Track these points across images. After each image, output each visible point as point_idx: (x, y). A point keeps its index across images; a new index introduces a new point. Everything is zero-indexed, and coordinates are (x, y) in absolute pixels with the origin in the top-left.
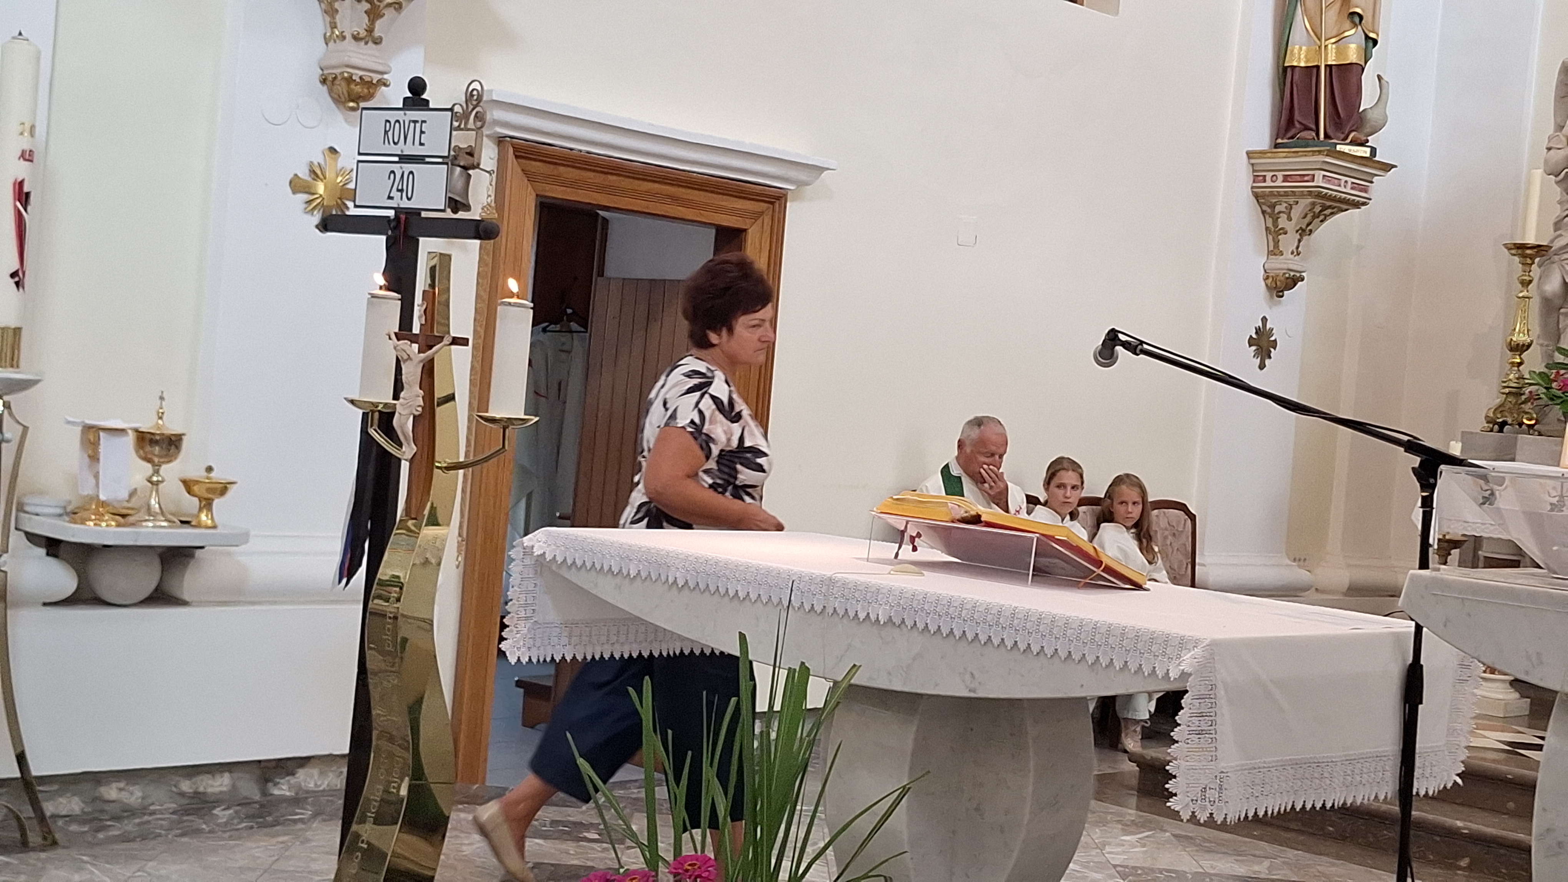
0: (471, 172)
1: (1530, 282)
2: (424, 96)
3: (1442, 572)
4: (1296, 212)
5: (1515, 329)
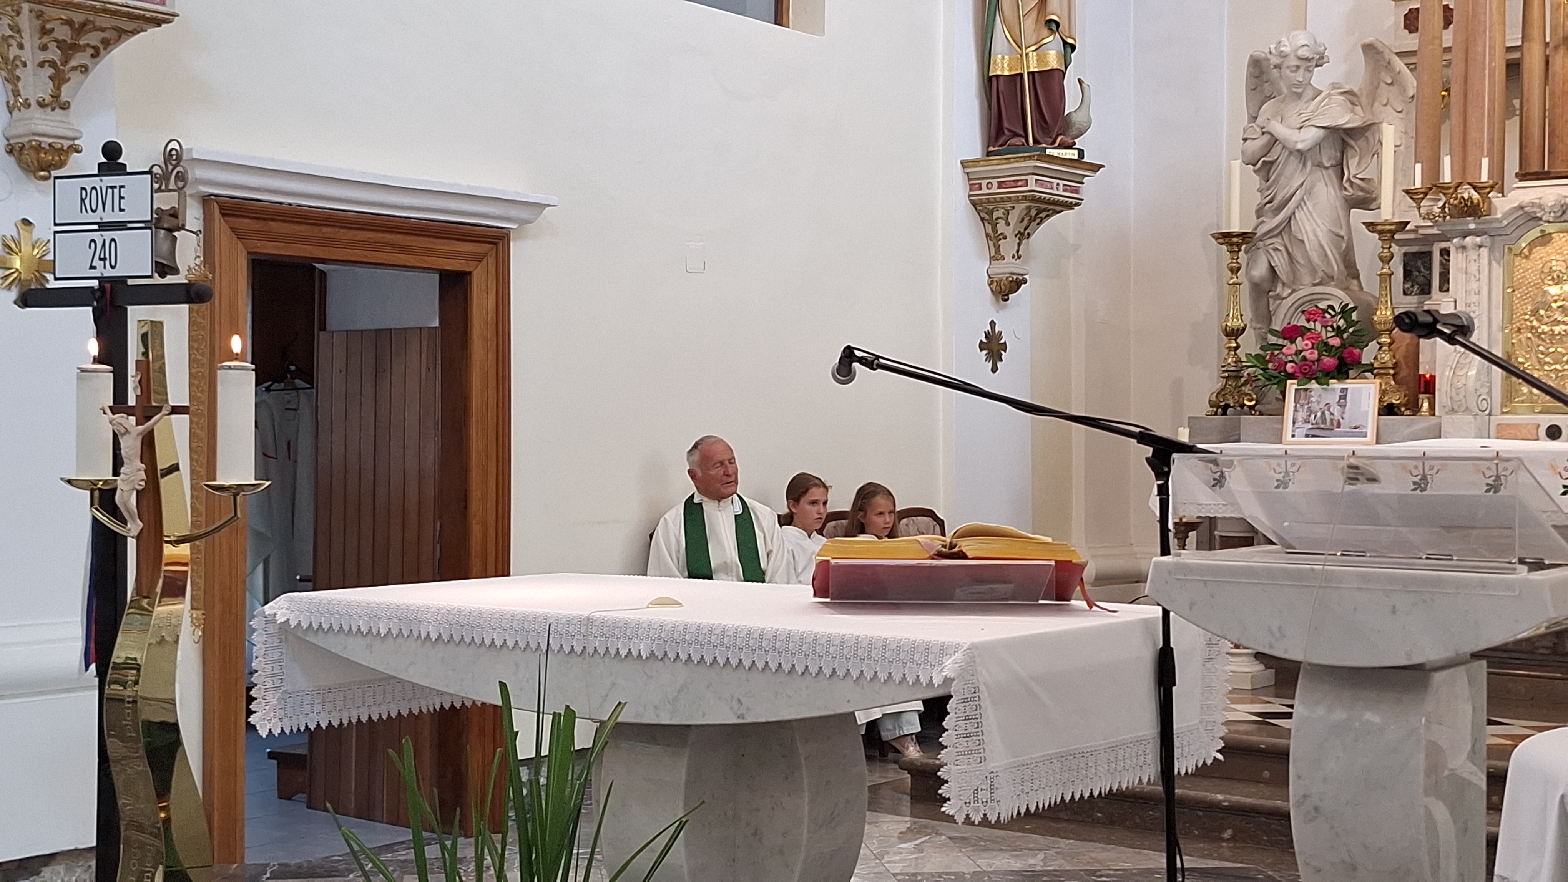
0: (176, 234)
1: (1239, 269)
2: (120, 161)
3: (1182, 556)
4: (1014, 217)
5: (1228, 315)
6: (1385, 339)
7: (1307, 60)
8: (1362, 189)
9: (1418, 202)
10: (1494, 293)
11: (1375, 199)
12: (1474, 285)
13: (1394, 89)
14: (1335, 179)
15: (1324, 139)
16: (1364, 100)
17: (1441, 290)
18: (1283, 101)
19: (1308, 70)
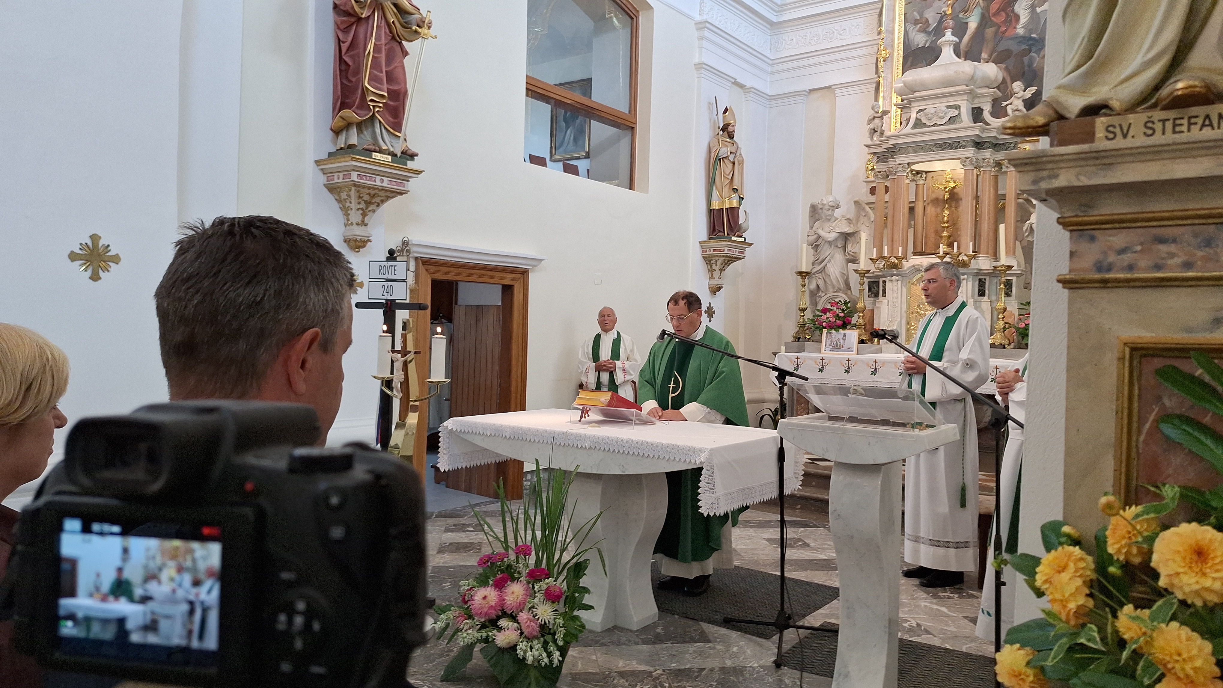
4: (719, 263)
5: (800, 303)
6: (861, 315)
7: (833, 206)
8: (853, 256)
9: (875, 263)
10: (903, 297)
11: (857, 260)
12: (895, 295)
13: (866, 218)
14: (843, 253)
15: (839, 237)
16: (854, 222)
17: (882, 296)
18: (823, 221)
19: (833, 210)
